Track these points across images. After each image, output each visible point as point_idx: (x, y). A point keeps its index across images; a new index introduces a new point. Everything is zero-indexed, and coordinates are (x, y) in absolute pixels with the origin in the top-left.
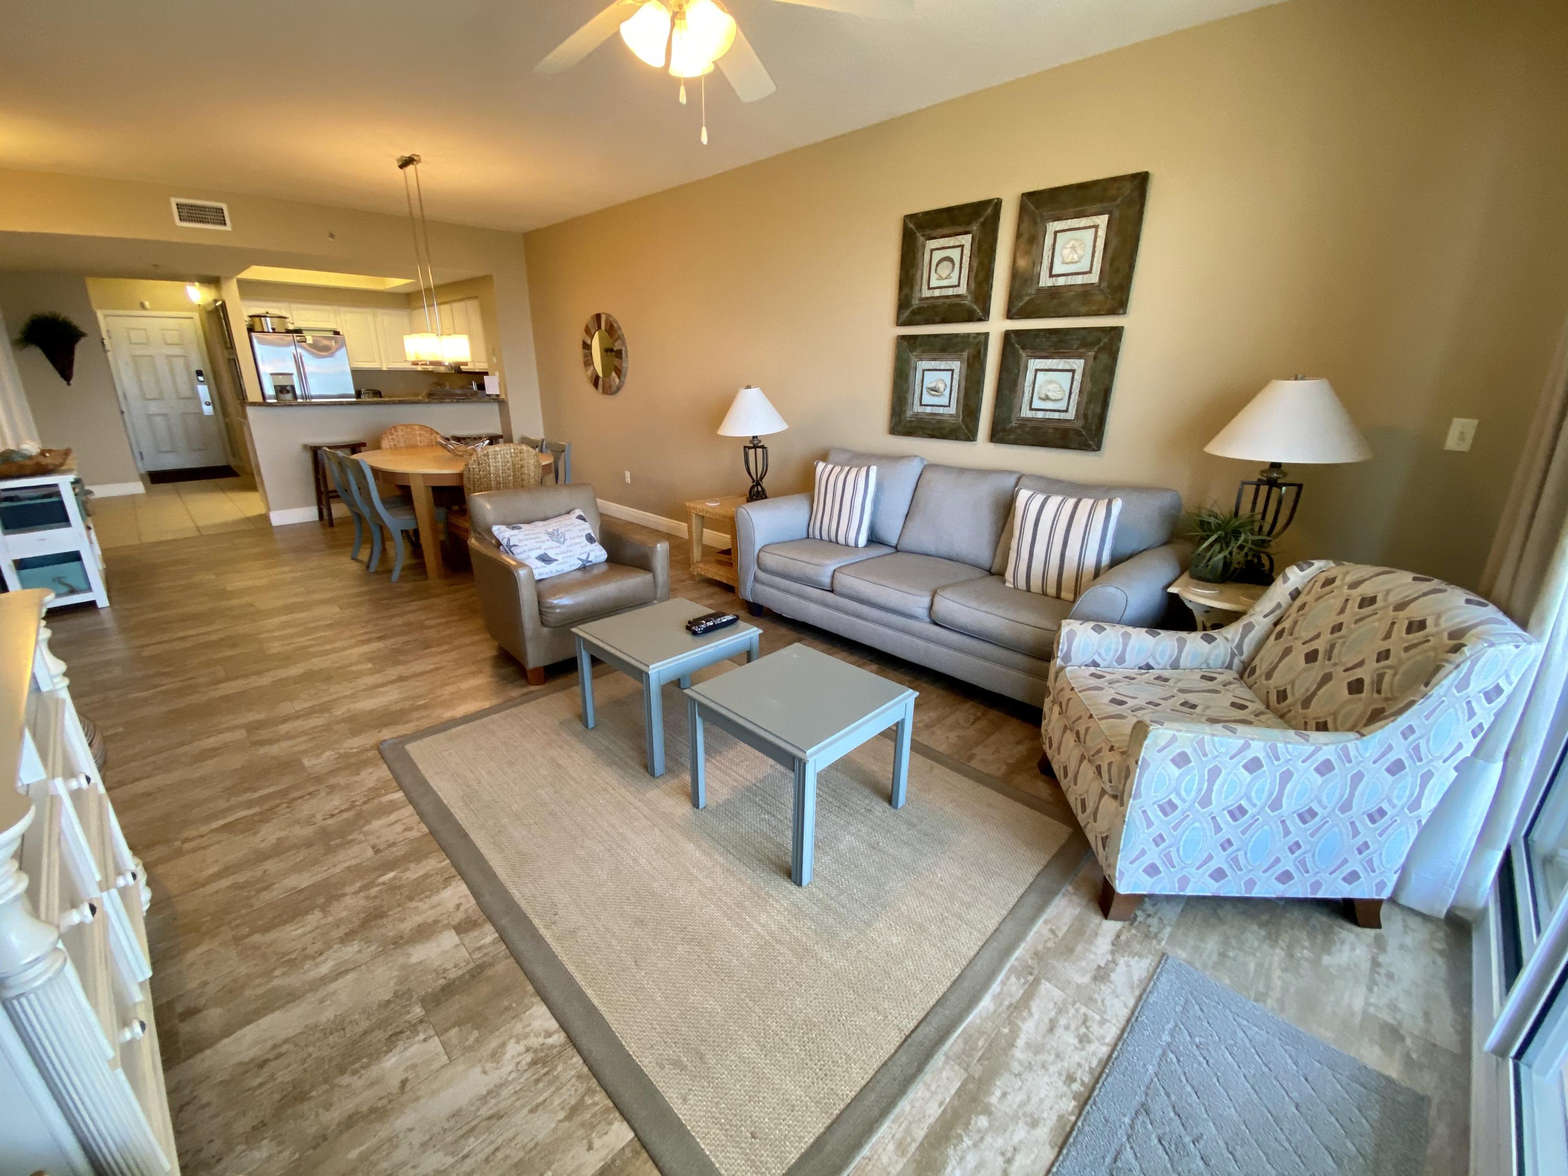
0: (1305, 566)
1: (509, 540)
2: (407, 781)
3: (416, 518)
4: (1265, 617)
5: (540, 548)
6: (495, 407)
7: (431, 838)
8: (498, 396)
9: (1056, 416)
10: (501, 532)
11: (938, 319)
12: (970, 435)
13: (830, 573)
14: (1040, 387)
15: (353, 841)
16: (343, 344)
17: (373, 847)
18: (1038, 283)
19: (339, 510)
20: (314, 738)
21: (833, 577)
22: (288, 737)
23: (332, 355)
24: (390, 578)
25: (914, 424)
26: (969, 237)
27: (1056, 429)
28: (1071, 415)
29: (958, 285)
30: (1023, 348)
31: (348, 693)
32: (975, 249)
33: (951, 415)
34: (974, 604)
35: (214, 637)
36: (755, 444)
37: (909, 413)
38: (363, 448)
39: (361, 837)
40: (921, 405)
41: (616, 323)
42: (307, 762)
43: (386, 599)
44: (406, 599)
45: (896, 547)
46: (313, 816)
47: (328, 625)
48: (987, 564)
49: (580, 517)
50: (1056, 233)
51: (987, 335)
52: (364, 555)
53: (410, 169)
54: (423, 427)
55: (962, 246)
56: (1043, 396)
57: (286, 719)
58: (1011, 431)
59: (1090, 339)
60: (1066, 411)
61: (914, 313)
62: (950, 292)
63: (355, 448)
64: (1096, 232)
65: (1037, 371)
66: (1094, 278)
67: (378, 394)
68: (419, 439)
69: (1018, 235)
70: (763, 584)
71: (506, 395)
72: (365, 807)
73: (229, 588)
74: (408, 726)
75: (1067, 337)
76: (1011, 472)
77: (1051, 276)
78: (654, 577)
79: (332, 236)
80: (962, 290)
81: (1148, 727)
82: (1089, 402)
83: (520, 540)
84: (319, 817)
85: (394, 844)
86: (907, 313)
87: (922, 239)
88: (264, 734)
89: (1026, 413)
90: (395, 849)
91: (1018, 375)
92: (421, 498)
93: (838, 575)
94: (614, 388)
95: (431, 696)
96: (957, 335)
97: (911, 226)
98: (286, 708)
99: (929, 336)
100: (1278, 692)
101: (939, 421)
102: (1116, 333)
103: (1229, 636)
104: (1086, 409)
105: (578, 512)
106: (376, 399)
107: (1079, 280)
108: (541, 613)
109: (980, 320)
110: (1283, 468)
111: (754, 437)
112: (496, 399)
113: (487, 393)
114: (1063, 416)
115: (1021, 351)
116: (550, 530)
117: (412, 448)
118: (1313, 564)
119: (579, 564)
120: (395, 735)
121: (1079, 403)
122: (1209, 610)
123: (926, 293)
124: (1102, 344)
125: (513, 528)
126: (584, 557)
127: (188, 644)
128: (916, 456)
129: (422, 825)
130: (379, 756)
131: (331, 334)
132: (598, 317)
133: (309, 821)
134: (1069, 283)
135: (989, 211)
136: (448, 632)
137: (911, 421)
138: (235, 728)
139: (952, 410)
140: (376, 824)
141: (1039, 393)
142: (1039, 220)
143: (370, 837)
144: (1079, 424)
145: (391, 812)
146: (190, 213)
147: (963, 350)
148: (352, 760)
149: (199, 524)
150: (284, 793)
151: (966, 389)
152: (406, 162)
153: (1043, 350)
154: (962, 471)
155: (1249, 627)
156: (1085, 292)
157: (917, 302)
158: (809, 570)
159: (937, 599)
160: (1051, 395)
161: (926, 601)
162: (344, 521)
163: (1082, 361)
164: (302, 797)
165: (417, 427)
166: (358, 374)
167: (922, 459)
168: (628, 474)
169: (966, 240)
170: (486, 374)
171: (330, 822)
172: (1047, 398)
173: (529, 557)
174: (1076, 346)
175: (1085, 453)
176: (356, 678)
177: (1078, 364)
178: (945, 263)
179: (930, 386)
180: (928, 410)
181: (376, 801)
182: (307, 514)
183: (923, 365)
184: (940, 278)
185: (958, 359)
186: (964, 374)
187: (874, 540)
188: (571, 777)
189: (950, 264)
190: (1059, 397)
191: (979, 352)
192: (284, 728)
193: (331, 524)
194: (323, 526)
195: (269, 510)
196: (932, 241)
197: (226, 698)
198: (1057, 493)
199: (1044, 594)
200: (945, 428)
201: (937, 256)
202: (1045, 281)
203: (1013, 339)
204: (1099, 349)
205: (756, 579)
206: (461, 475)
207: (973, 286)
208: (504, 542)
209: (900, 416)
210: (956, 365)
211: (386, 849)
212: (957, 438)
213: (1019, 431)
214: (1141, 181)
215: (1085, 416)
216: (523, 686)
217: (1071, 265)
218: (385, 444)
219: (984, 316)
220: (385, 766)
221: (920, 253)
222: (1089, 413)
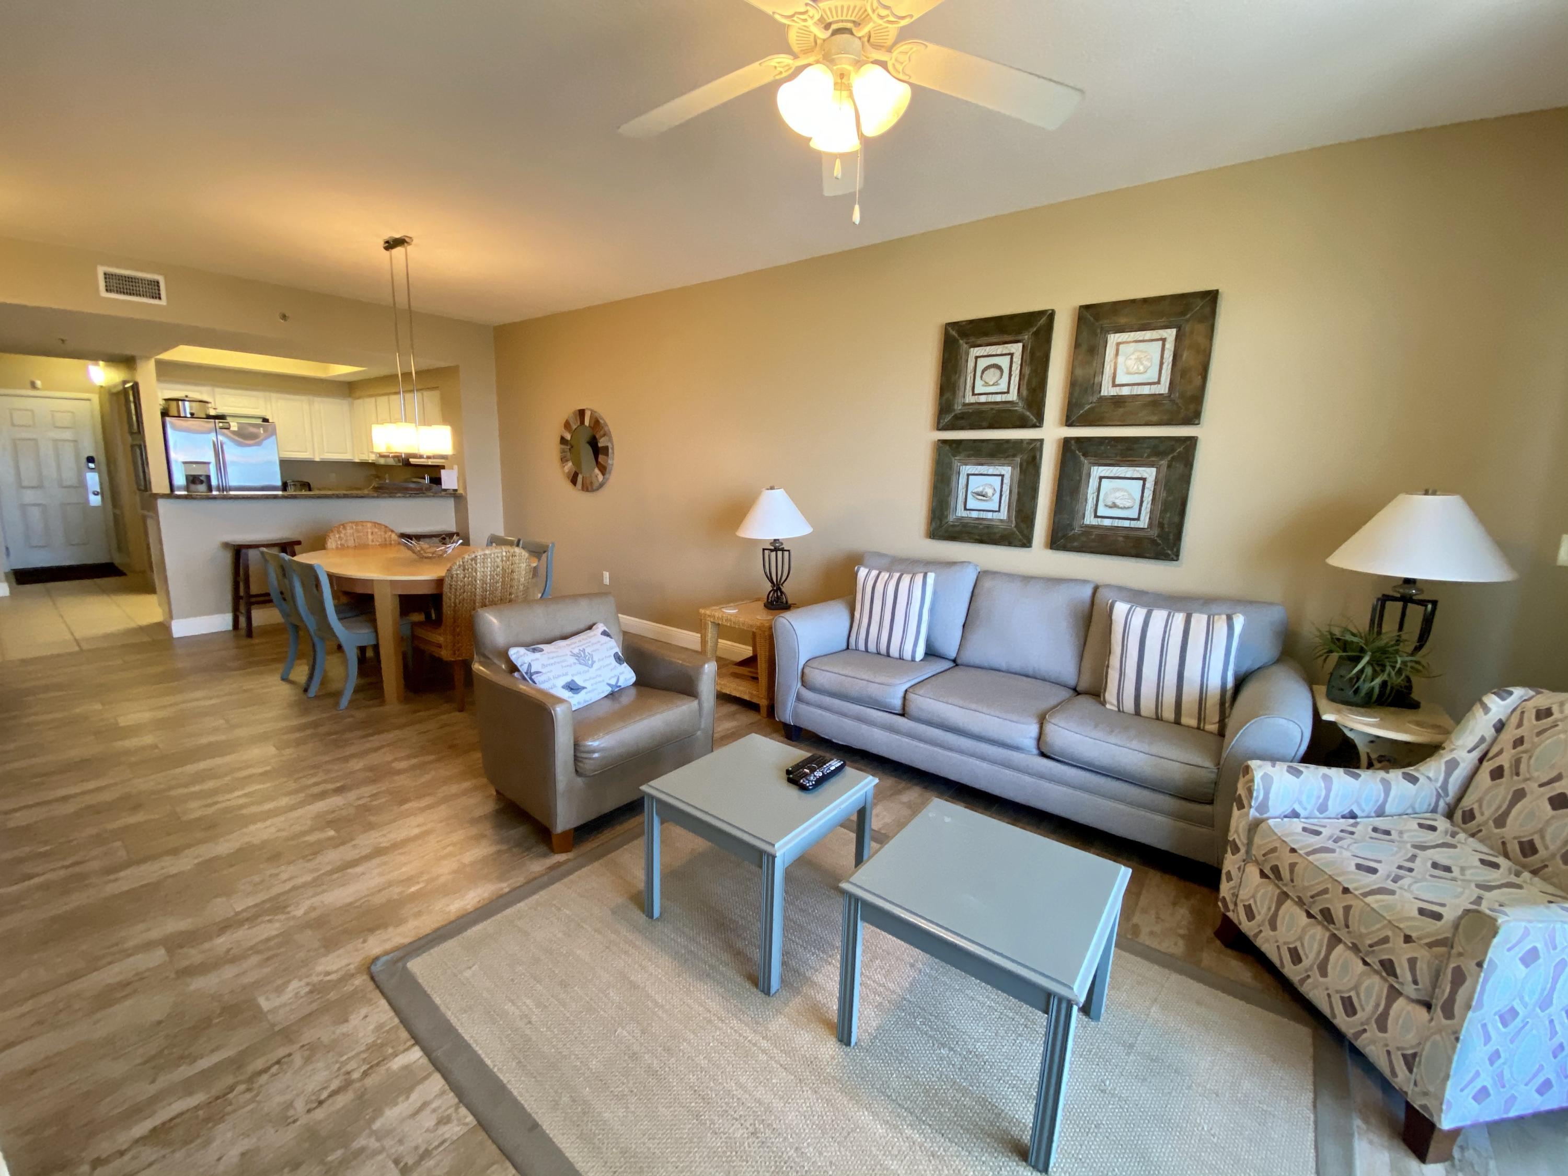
0: (1505, 695)
1: (530, 665)
2: (421, 1027)
3: (376, 632)
4: (1470, 751)
5: (567, 674)
6: (451, 503)
7: (482, 1135)
8: (456, 490)
9: (1126, 524)
10: (518, 655)
11: (984, 424)
12: (1026, 542)
13: (900, 694)
14: (1106, 494)
15: (362, 1150)
16: (274, 433)
17: (396, 1162)
18: (1100, 392)
19: (261, 616)
20: (268, 959)
21: (904, 698)
22: (231, 958)
23: (259, 444)
24: (337, 704)
25: (957, 529)
26: (1020, 345)
27: (1127, 537)
28: (1144, 523)
29: (1008, 392)
30: (1085, 455)
31: (308, 878)
32: (1027, 356)
33: (1001, 521)
34: (1095, 734)
35: (107, 796)
36: (777, 547)
37: (951, 518)
38: (297, 548)
39: (373, 1144)
40: (965, 509)
41: (602, 419)
42: (265, 1004)
43: (336, 733)
44: (359, 733)
45: (954, 661)
46: (290, 1105)
47: (262, 774)
48: (1072, 682)
49: (605, 633)
50: (1118, 344)
51: (1041, 441)
52: (300, 673)
53: (398, 251)
54: (375, 524)
55: (1012, 355)
56: (1110, 504)
57: (225, 926)
58: (1075, 538)
59: (1162, 448)
60: (1138, 519)
61: (956, 417)
62: (998, 398)
63: (288, 547)
64: (1164, 345)
65: (1101, 478)
66: (1163, 389)
67: (307, 486)
68: (370, 537)
69: (1077, 345)
70: (808, 703)
71: (465, 489)
72: (369, 1082)
73: (123, 722)
74: (401, 929)
75: (1135, 446)
76: (1085, 582)
77: (1114, 385)
78: (700, 704)
79: (284, 317)
80: (1013, 396)
81: (1496, 920)
82: (1163, 511)
83: (544, 666)
84: (300, 1105)
85: (426, 1154)
86: (948, 418)
87: (965, 346)
88: (194, 955)
89: (1089, 520)
90: (431, 1163)
91: (1080, 481)
92: (386, 609)
93: (911, 696)
94: (596, 485)
95: (425, 877)
96: (1008, 441)
97: (954, 333)
98: (220, 909)
99: (975, 441)
100: (1521, 844)
101: (988, 527)
102: (1191, 442)
103: (1431, 775)
104: (1162, 517)
105: (601, 627)
106: (303, 492)
107: (1146, 390)
108: (576, 759)
109: (1034, 426)
110: (1418, 584)
111: (775, 540)
112: (454, 494)
113: (444, 487)
114: (1134, 524)
115: (1082, 458)
116: (576, 651)
117: (361, 547)
118: (1511, 693)
119: (608, 690)
120: (388, 946)
121: (1151, 512)
122: (1375, 740)
123: (970, 399)
124: (1175, 454)
125: (534, 650)
126: (613, 682)
127: (70, 808)
128: (969, 563)
129: (463, 1111)
130: (371, 985)
131: (259, 422)
132: (582, 413)
133: (285, 1119)
134: (1135, 393)
135: (1043, 321)
136: (427, 777)
137: (953, 526)
138: (149, 946)
139: (1003, 515)
140: (392, 1114)
141: (1104, 500)
142: (1099, 331)
143: (388, 1142)
144: (1154, 533)
145: (409, 1091)
146: (117, 284)
147: (1014, 456)
148: (333, 996)
149: (78, 635)
150: (237, 1063)
151: (1019, 493)
152: (391, 244)
153: (1108, 457)
154: (1027, 579)
155: (1452, 765)
156: (1154, 401)
157: (960, 408)
158: (874, 690)
159: (1050, 728)
160: (1118, 502)
161: (1034, 729)
162: (270, 631)
163: (1154, 470)
164: (265, 1070)
165: (369, 525)
166: (285, 464)
167: (976, 566)
168: (606, 575)
169: (1017, 348)
170: (443, 467)
171: (319, 1114)
172: (1114, 506)
173: (554, 686)
174: (1146, 455)
175: (1161, 562)
176: (315, 853)
177: (1150, 473)
178: (992, 370)
179: (976, 490)
180: (974, 515)
181: (382, 1069)
182: (221, 622)
183: (966, 469)
184: (987, 384)
185: (1009, 465)
186: (1016, 479)
187: (931, 653)
188: (656, 1003)
189: (998, 372)
190: (1128, 505)
191: (1034, 458)
192: (222, 942)
193: (250, 633)
194: (237, 637)
195: (171, 618)
196: (976, 349)
197: (134, 895)
198: (1160, 607)
199: (1158, 718)
200: (995, 533)
201: (983, 364)
202: (1107, 390)
203: (1074, 446)
204: (1173, 458)
205: (799, 698)
206: (440, 582)
207: (1025, 392)
208: (523, 669)
209: (941, 521)
210: (1007, 471)
211: (418, 1163)
212: (1010, 544)
213: (1084, 539)
214: (1211, 298)
215: (1161, 525)
216: (545, 856)
217: (1136, 376)
218: (331, 543)
219: (1038, 422)
220: (383, 1002)
221: (963, 360)
222: (1166, 522)
